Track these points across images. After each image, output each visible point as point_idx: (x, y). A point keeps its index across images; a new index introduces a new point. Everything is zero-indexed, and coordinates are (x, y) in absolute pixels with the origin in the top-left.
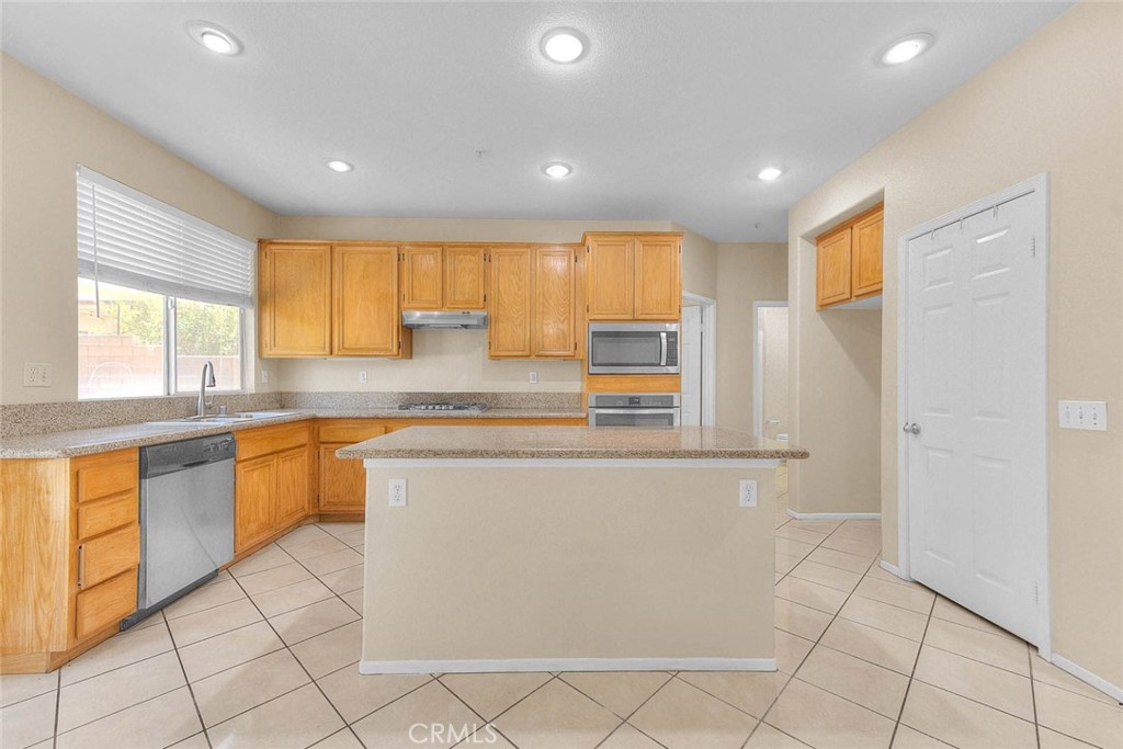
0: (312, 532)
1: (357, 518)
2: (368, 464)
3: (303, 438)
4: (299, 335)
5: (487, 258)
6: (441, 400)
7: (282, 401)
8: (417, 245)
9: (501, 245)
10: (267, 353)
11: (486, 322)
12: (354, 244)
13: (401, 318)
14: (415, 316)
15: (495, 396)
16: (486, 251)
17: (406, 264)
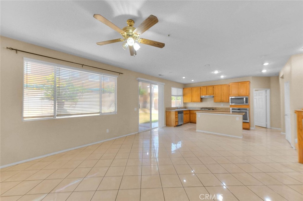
0: (189, 124)
1: (195, 123)
2: (197, 113)
3: (189, 112)
4: (188, 99)
5: (213, 87)
6: (207, 108)
7: (185, 108)
8: (203, 87)
9: (215, 86)
10: (184, 102)
11: (213, 97)
12: (194, 87)
13: (200, 97)
14: (203, 97)
15: (216, 108)
16: (213, 86)
17: (201, 89)
